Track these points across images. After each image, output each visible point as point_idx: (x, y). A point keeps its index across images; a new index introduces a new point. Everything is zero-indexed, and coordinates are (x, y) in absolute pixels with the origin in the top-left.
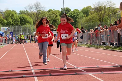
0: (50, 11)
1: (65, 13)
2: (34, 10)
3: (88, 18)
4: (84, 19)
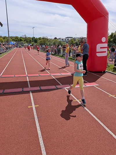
0: (29, 37)
1: (33, 38)
2: (24, 37)
3: (40, 41)
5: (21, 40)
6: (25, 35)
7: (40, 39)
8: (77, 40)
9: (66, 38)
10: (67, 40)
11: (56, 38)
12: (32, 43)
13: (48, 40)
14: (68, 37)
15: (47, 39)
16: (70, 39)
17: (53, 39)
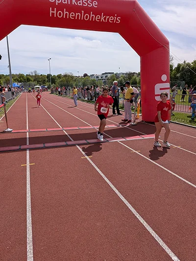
0: (41, 75)
1: (49, 76)
2: (34, 74)
3: (61, 80)
4: (59, 81)
5: (28, 80)
6: (35, 72)
7: (59, 76)
8: (122, 78)
9: (103, 74)
10: (104, 78)
11: (85, 75)
12: (48, 83)
13: (74, 79)
14: (106, 73)
15: (72, 77)
16: (109, 75)
17: (82, 77)
